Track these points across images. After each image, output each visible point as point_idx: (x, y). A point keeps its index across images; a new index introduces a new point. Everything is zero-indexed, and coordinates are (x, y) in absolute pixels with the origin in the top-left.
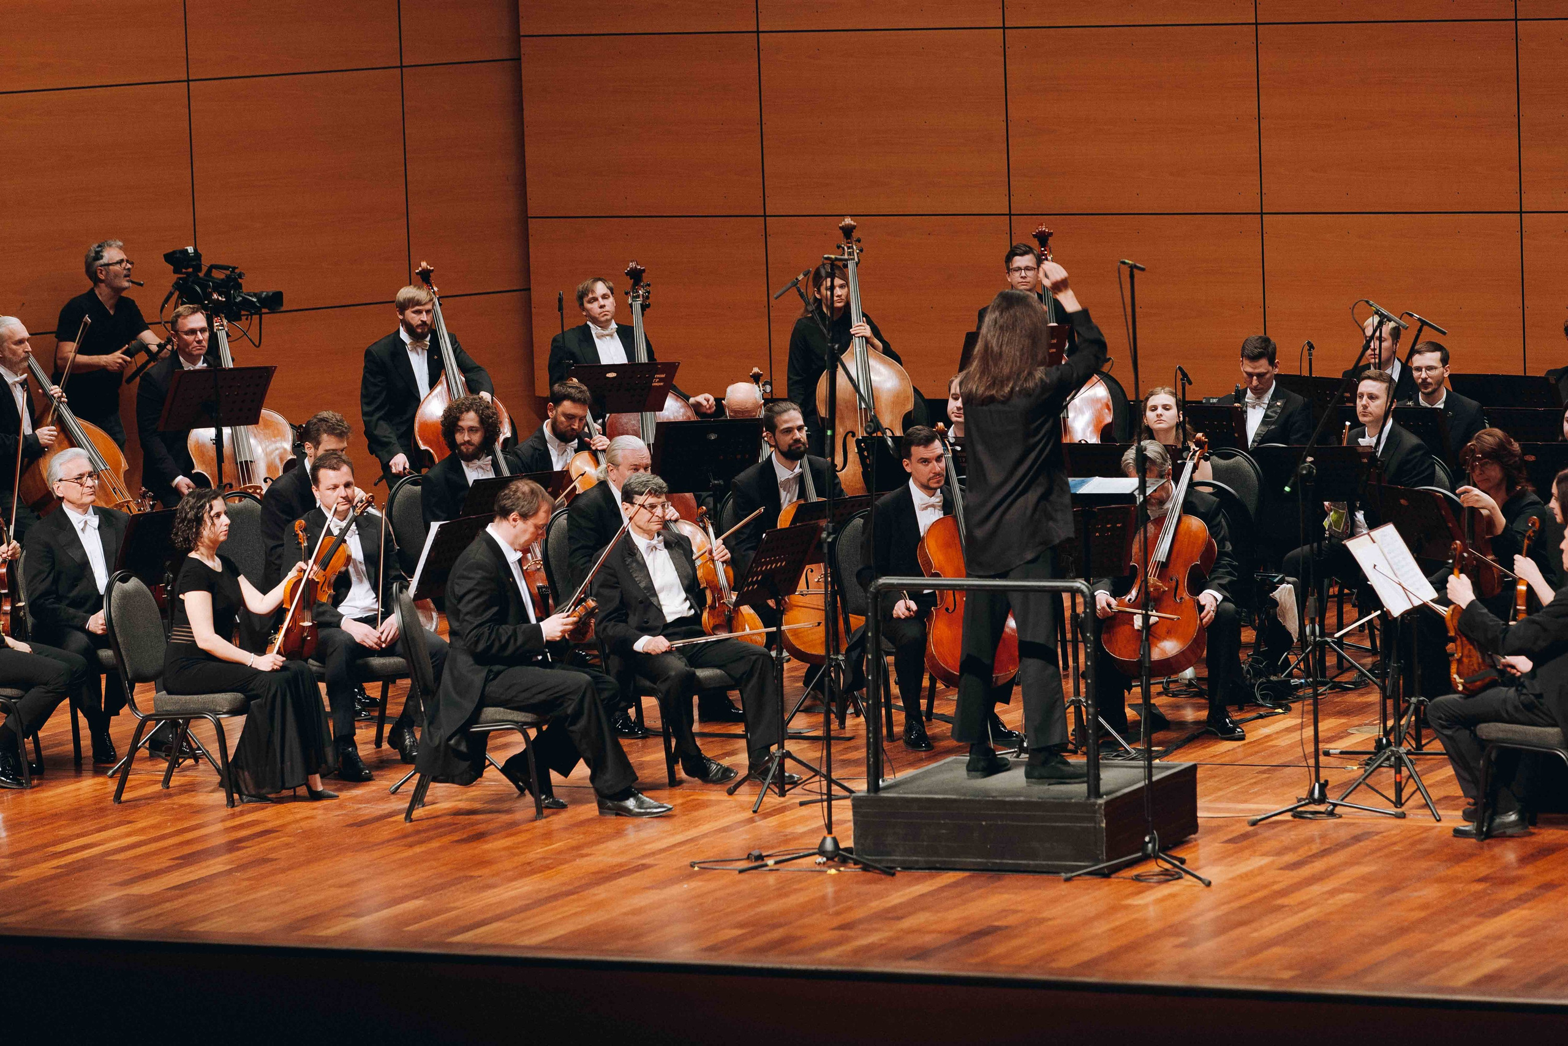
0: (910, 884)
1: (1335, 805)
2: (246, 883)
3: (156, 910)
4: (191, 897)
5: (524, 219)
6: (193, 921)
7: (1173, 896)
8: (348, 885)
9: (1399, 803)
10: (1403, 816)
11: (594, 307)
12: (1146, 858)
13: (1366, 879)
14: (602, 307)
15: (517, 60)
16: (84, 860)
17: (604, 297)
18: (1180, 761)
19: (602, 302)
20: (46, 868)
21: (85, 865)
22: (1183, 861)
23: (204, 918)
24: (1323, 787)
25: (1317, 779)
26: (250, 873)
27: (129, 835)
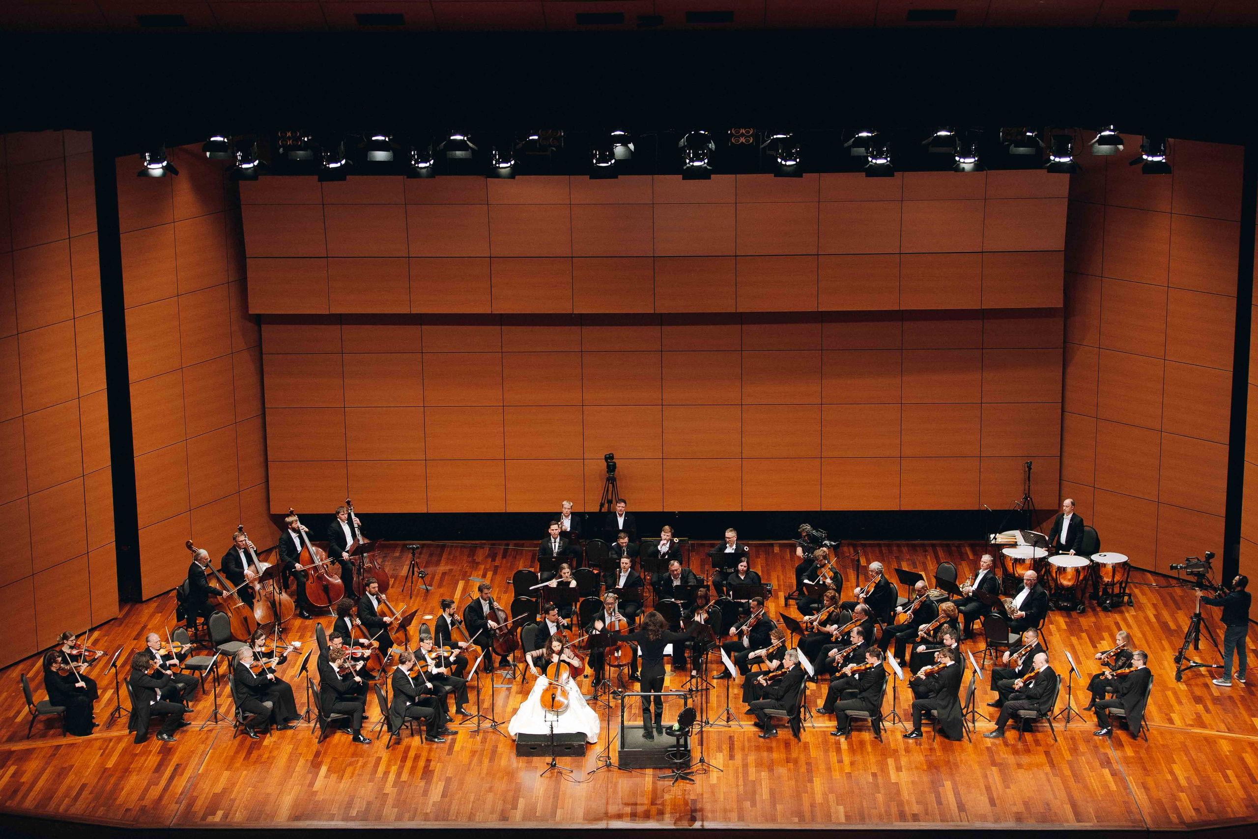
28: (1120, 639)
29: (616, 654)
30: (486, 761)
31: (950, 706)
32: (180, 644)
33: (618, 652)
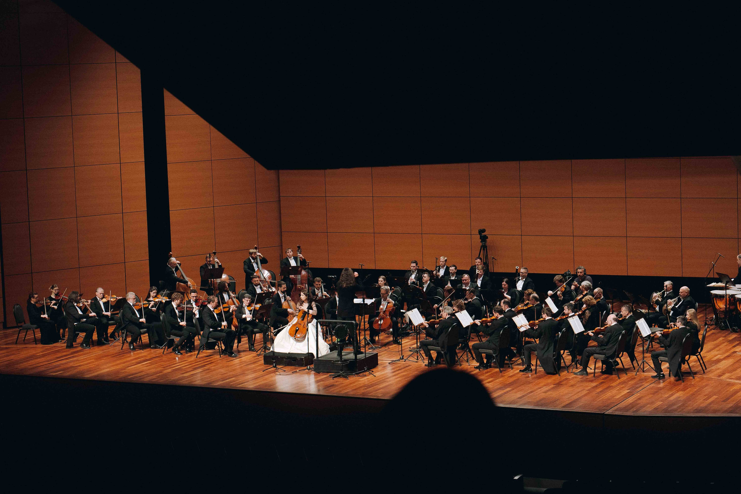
0: (323, 375)
1: (406, 360)
2: (204, 374)
3: (187, 379)
4: (194, 377)
5: (281, 232)
6: (193, 382)
7: (368, 378)
8: (222, 375)
9: (417, 359)
10: (417, 362)
11: (288, 254)
12: (365, 371)
13: (404, 375)
14: (290, 254)
15: (280, 201)
16: (177, 368)
17: (290, 252)
18: (375, 352)
19: (290, 253)
20: (169, 370)
21: (177, 370)
22: (373, 371)
23: (195, 381)
24: (403, 356)
25: (402, 355)
26: (205, 372)
27: (186, 363)
28: (688, 314)
29: (379, 323)
30: (244, 365)
31: (546, 349)
32: (116, 297)
33: (381, 321)
